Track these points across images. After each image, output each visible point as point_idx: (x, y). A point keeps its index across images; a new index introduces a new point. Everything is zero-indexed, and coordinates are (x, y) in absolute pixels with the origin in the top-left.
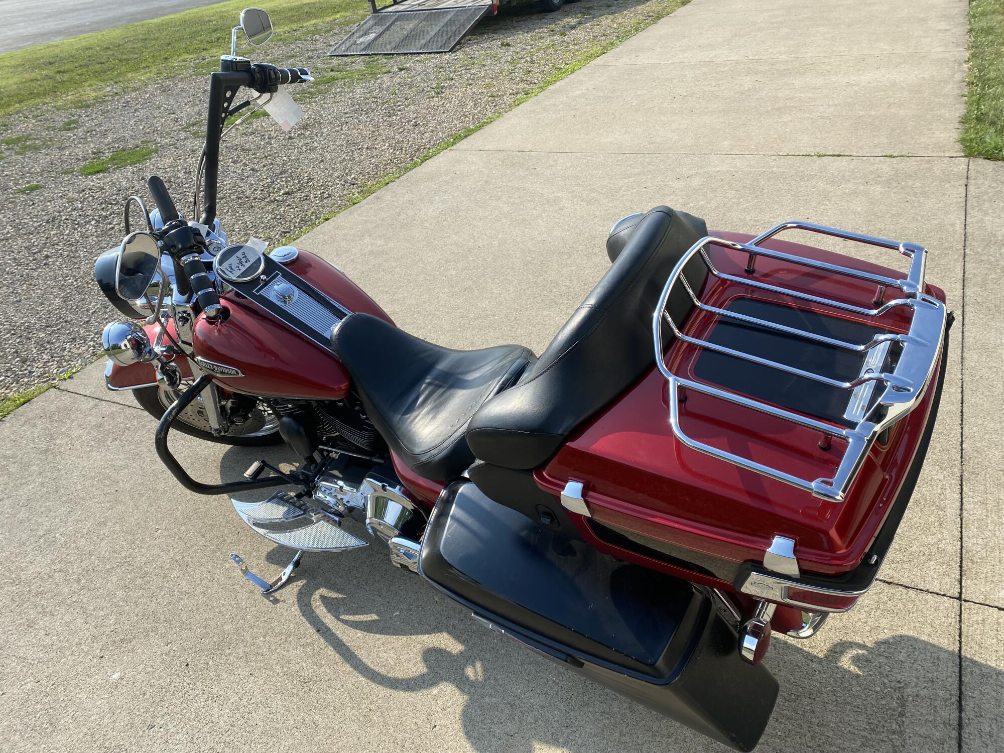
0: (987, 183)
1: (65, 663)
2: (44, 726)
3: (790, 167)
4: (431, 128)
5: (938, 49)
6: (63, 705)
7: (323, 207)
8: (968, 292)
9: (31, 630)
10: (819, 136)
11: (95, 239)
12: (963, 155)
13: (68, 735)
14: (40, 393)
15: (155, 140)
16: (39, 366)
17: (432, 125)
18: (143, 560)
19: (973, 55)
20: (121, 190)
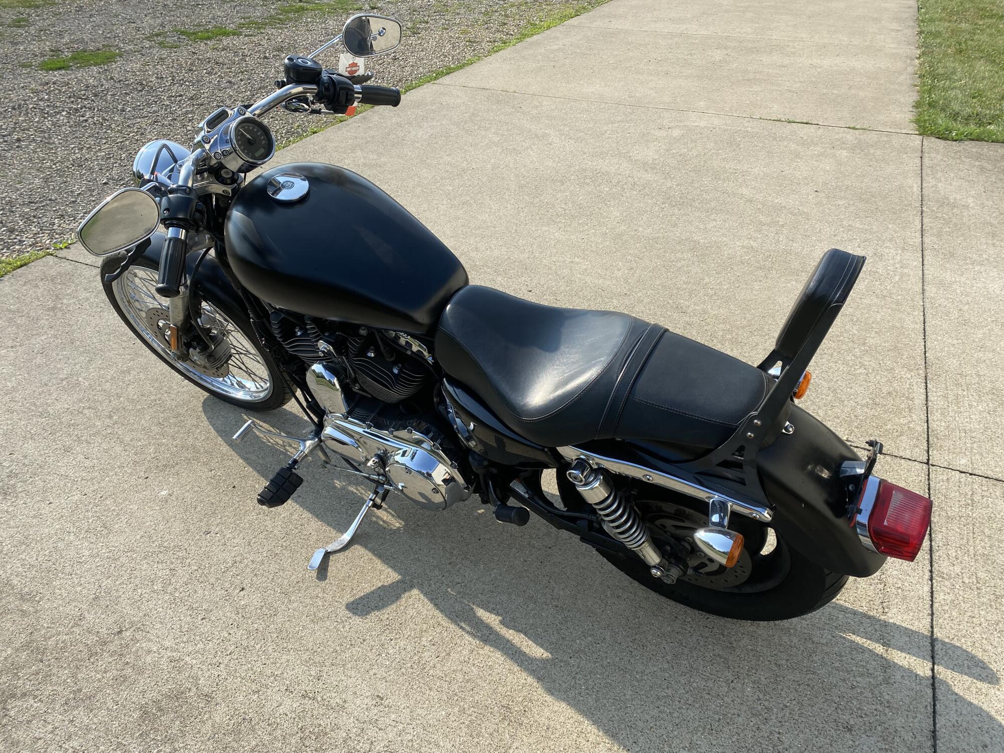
0: (939, 157)
1: (110, 481)
2: (98, 529)
3: (763, 129)
4: (411, 63)
5: (892, 45)
6: (115, 514)
7: (308, 122)
8: (926, 240)
9: (68, 454)
10: (788, 106)
11: (69, 129)
12: (917, 133)
13: (125, 537)
14: (37, 259)
15: (117, 45)
16: (29, 237)
17: (412, 60)
18: (174, 403)
19: (923, 53)
20: (89, 87)
